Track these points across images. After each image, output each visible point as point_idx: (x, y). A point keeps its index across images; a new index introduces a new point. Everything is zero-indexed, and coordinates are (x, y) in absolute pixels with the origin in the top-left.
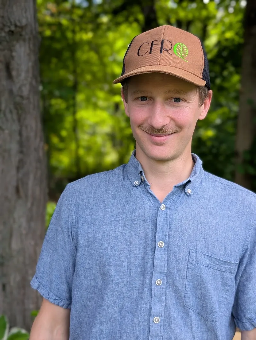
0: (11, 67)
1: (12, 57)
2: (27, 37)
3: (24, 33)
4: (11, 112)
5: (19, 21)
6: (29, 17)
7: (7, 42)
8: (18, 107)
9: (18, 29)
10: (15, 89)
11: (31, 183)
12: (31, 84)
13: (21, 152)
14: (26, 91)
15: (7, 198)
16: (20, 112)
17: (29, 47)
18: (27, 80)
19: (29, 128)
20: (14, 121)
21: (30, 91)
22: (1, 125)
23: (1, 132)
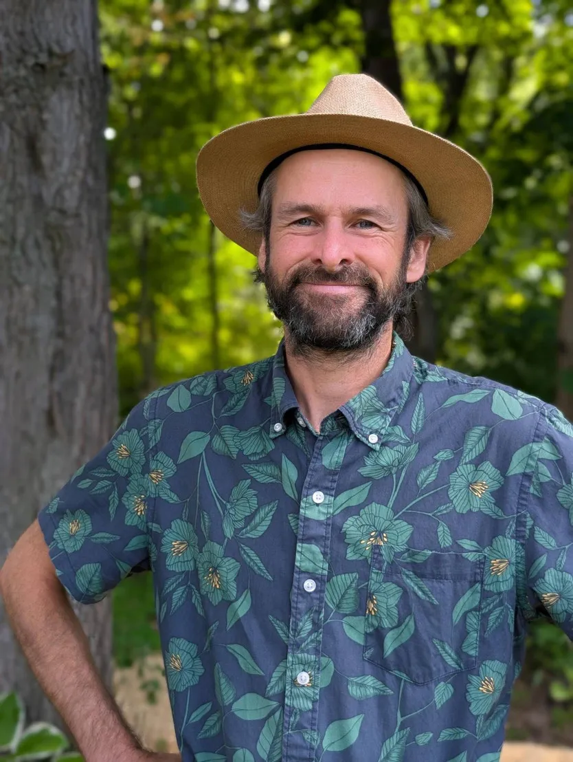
0: (39, 145)
1: (43, 123)
2: (76, 78)
3: (67, 70)
4: (38, 245)
5: (58, 43)
6: (81, 33)
7: (32, 90)
8: (53, 234)
9: (56, 62)
10: (48, 194)
11: (79, 404)
12: (83, 183)
13: (60, 335)
14: (71, 199)
15: (26, 436)
16: (58, 245)
17: (81, 102)
18: (74, 174)
19: (78, 282)
20: (44, 265)
21: (81, 199)
22: (15, 273)
23: (15, 290)
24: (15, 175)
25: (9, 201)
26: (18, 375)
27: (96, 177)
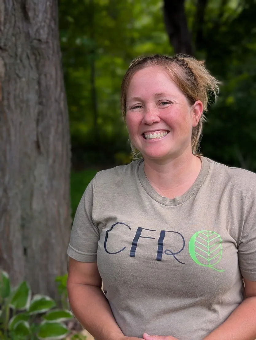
0: (27, 6)
4: (28, 57)
8: (36, 52)
10: (32, 33)
11: (51, 138)
12: (49, 26)
13: (41, 103)
14: (44, 34)
15: (26, 154)
16: (38, 58)
18: (45, 22)
19: (48, 76)
20: (32, 68)
21: (48, 34)
22: (17, 72)
23: (18, 80)
24: (15, 21)
25: (13, 35)
26: (21, 123)
27: (55, 24)
